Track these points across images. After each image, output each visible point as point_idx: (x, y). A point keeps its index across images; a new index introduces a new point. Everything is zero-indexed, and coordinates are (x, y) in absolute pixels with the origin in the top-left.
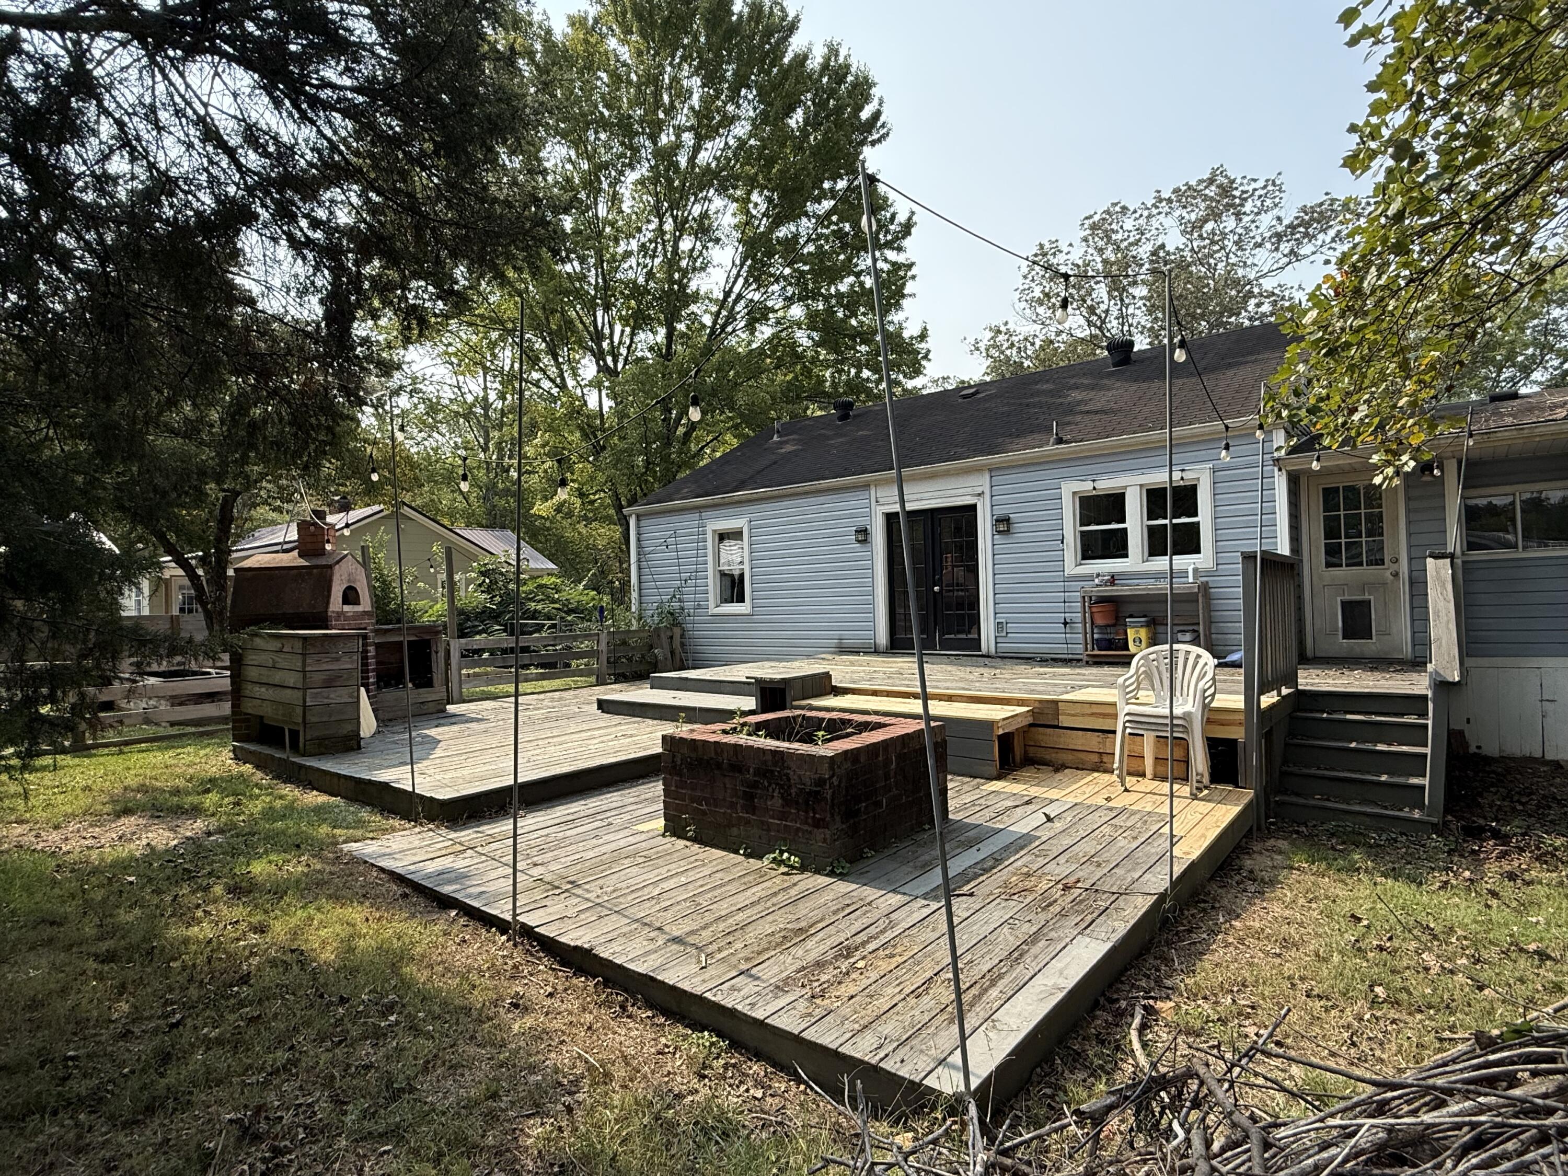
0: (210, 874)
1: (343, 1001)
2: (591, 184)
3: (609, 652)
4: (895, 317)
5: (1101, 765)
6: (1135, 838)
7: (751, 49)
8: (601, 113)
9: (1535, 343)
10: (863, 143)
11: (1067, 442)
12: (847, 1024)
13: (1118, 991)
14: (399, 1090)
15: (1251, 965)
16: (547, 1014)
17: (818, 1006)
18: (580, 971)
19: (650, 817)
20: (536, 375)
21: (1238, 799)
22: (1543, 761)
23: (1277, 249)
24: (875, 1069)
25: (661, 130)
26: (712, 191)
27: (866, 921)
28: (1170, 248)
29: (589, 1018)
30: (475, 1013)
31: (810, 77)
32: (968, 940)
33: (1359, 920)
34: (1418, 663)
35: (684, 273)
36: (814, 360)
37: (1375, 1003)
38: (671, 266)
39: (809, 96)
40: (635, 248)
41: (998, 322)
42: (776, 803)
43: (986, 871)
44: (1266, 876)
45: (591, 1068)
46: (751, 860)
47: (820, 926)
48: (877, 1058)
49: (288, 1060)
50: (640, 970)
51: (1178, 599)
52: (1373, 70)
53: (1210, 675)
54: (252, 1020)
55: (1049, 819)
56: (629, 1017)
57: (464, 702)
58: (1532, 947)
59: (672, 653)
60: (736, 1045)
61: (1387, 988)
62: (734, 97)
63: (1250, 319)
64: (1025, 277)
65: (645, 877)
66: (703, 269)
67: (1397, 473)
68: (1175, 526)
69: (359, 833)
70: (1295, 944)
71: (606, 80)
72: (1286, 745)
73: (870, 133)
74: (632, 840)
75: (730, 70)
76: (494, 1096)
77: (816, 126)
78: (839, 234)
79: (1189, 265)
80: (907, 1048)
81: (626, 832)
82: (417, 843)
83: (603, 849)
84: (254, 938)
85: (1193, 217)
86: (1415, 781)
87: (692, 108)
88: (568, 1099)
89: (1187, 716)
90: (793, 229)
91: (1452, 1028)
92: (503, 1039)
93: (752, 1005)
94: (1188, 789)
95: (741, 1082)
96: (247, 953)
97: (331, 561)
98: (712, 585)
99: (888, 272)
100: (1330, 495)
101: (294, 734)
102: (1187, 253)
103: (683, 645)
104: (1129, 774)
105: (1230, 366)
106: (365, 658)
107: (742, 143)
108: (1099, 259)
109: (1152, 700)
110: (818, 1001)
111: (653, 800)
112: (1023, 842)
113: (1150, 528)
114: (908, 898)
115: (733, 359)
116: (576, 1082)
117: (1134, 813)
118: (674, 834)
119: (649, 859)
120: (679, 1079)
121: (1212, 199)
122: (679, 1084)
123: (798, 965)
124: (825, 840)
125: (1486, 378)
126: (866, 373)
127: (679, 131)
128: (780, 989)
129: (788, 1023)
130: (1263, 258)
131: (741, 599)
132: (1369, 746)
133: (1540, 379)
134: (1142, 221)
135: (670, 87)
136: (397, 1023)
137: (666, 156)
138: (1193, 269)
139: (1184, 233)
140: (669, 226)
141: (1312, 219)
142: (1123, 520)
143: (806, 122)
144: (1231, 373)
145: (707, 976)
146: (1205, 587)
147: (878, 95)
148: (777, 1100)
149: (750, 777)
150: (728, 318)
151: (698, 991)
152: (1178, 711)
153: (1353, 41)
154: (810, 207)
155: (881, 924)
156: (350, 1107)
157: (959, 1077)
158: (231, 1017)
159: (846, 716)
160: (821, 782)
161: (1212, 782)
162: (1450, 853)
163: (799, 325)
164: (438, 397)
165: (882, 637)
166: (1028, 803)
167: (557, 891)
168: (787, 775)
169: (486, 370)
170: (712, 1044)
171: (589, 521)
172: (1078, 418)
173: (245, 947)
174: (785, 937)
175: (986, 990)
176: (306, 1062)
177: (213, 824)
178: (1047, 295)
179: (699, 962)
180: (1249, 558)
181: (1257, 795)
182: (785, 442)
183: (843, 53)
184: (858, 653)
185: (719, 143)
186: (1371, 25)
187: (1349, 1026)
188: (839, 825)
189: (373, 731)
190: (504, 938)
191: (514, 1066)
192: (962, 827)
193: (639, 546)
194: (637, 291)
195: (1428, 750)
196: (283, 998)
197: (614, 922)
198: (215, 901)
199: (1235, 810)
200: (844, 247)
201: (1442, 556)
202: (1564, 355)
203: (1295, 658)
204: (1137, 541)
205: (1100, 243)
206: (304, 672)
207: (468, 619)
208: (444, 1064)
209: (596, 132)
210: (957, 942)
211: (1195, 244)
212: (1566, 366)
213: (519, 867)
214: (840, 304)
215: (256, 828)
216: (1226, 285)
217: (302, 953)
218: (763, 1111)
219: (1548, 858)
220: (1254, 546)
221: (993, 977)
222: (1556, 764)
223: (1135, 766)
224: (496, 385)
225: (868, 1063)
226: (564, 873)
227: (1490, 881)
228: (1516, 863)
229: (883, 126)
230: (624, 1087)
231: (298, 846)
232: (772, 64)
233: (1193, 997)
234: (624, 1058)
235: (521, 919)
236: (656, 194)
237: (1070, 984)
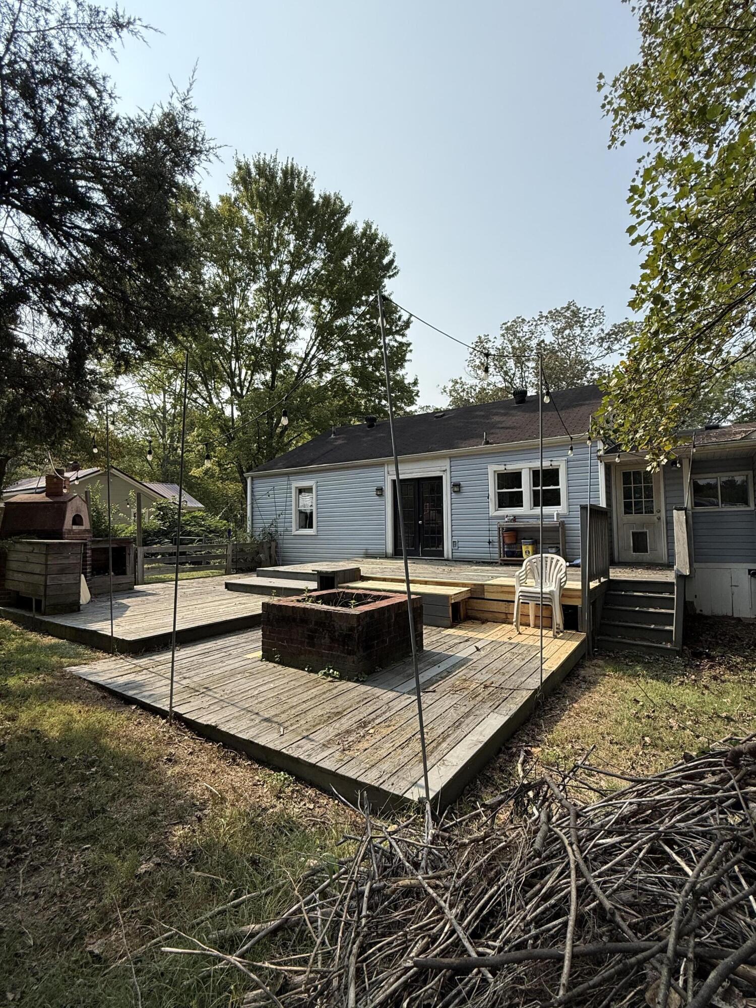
1: (63, 760)
2: (231, 289)
3: (233, 556)
4: (401, 372)
5: (506, 620)
6: (523, 659)
7: (323, 221)
8: (238, 251)
9: (729, 400)
10: (384, 276)
11: (491, 444)
12: (363, 765)
13: (512, 743)
14: (96, 811)
15: (582, 727)
16: (189, 764)
17: (347, 755)
18: (209, 739)
19: (254, 650)
20: (194, 396)
21: (578, 638)
22: (732, 618)
23: (601, 346)
24: (378, 789)
25: (272, 262)
26: (300, 298)
27: (376, 707)
28: (547, 342)
29: (213, 766)
30: (144, 765)
31: (355, 239)
32: (432, 716)
33: (638, 702)
34: (669, 566)
35: (283, 342)
36: (355, 394)
37: (644, 746)
38: (275, 338)
39: (355, 249)
40: (255, 327)
41: (456, 377)
42: (327, 641)
43: (442, 678)
44: (591, 679)
45: (213, 795)
46: (312, 674)
47: (349, 710)
48: (379, 783)
49: (27, 796)
50: (244, 737)
51: (546, 530)
53: (564, 571)
54: (5, 773)
55: (478, 650)
56: (237, 765)
57: (145, 584)
58: (724, 715)
59: (270, 557)
60: (299, 779)
61: (651, 738)
62: (313, 246)
63: (588, 382)
64: (471, 354)
65: (250, 684)
66: (294, 340)
67: (658, 465)
68: (544, 491)
69: (77, 661)
70: (605, 716)
71: (241, 232)
72: (603, 609)
73: (388, 271)
74: (243, 663)
75: (311, 232)
76: (154, 813)
77: (359, 265)
78: (370, 325)
79: (557, 352)
80: (396, 777)
81: (240, 659)
82: (112, 667)
83: (225, 669)
84: (8, 724)
85: (559, 327)
86: (668, 628)
87: (289, 251)
88: (199, 813)
89: (551, 593)
90: (345, 321)
92: (161, 780)
93: (309, 755)
94: (551, 632)
95: (301, 800)
96: (3, 733)
97: (67, 500)
98: (294, 518)
99: (397, 347)
100: (626, 476)
101: (39, 602)
102: (556, 346)
103: (276, 552)
104: (521, 624)
105: (577, 406)
106: (85, 557)
107: (317, 272)
108: (510, 346)
109: (534, 584)
110: (347, 752)
111: (256, 641)
112: (463, 662)
113: (534, 491)
114: (399, 694)
115: (308, 390)
116: (204, 804)
117: (523, 646)
118: (267, 660)
119: (252, 674)
120: (265, 800)
121: (568, 318)
122: (265, 802)
123: (336, 732)
124: (353, 662)
125: (706, 418)
126: (384, 402)
127: (282, 263)
128: (325, 746)
129: (329, 765)
130: (594, 350)
131: (311, 526)
132: (645, 609)
133: (731, 419)
134: (533, 327)
135: (277, 239)
136: (97, 772)
137: (274, 277)
138: (559, 354)
139: (554, 334)
140: (275, 315)
141: (619, 331)
142: (520, 487)
143: (353, 263)
144: (576, 410)
145: (283, 740)
146: (562, 524)
147: (392, 251)
148: (322, 809)
149: (312, 626)
150: (307, 368)
151: (278, 748)
152: (545, 590)
153: (633, 243)
154: (354, 310)
155: (384, 709)
156: (65, 823)
157: (423, 792)
159: (368, 592)
160: (351, 629)
161: (565, 628)
162: (685, 666)
163: (347, 373)
164: (136, 406)
165: (390, 549)
166: (467, 641)
167: (197, 693)
168: (333, 625)
169: (165, 391)
170: (285, 779)
171: (223, 480)
172: (498, 431)
174: (329, 717)
175: (440, 744)
176: (38, 797)
178: (483, 364)
179: (279, 732)
180: (583, 508)
181: (587, 636)
182: (338, 439)
183: (374, 227)
184: (376, 558)
185: (304, 271)
186: (642, 235)
187: (631, 759)
188: (362, 653)
189: (88, 600)
190: (164, 721)
191: (167, 795)
192: (431, 654)
193: (252, 495)
194: (255, 350)
195: (674, 612)
196: (25, 759)
197: (230, 711)
199: (577, 644)
200: (372, 333)
201: (681, 509)
202: (743, 407)
203: (608, 562)
204: (527, 498)
205: (511, 338)
206: (46, 564)
207: (149, 535)
208: (124, 795)
209: (234, 261)
210: (424, 718)
211: (560, 341)
212: (744, 413)
213: (175, 679)
214: (370, 364)
215: (12, 658)
216: (576, 363)
217: (38, 732)
218: (313, 816)
219: (733, 668)
220: (587, 502)
221: (444, 737)
222: (739, 619)
223: (524, 620)
224: (171, 400)
225: (373, 786)
226: (202, 683)
227: (705, 681)
228: (718, 671)
229: (395, 268)
230: (233, 805)
231: (38, 669)
232: (335, 231)
233: (551, 745)
234: (234, 788)
235: (175, 709)
236: (268, 297)
237: (485, 739)
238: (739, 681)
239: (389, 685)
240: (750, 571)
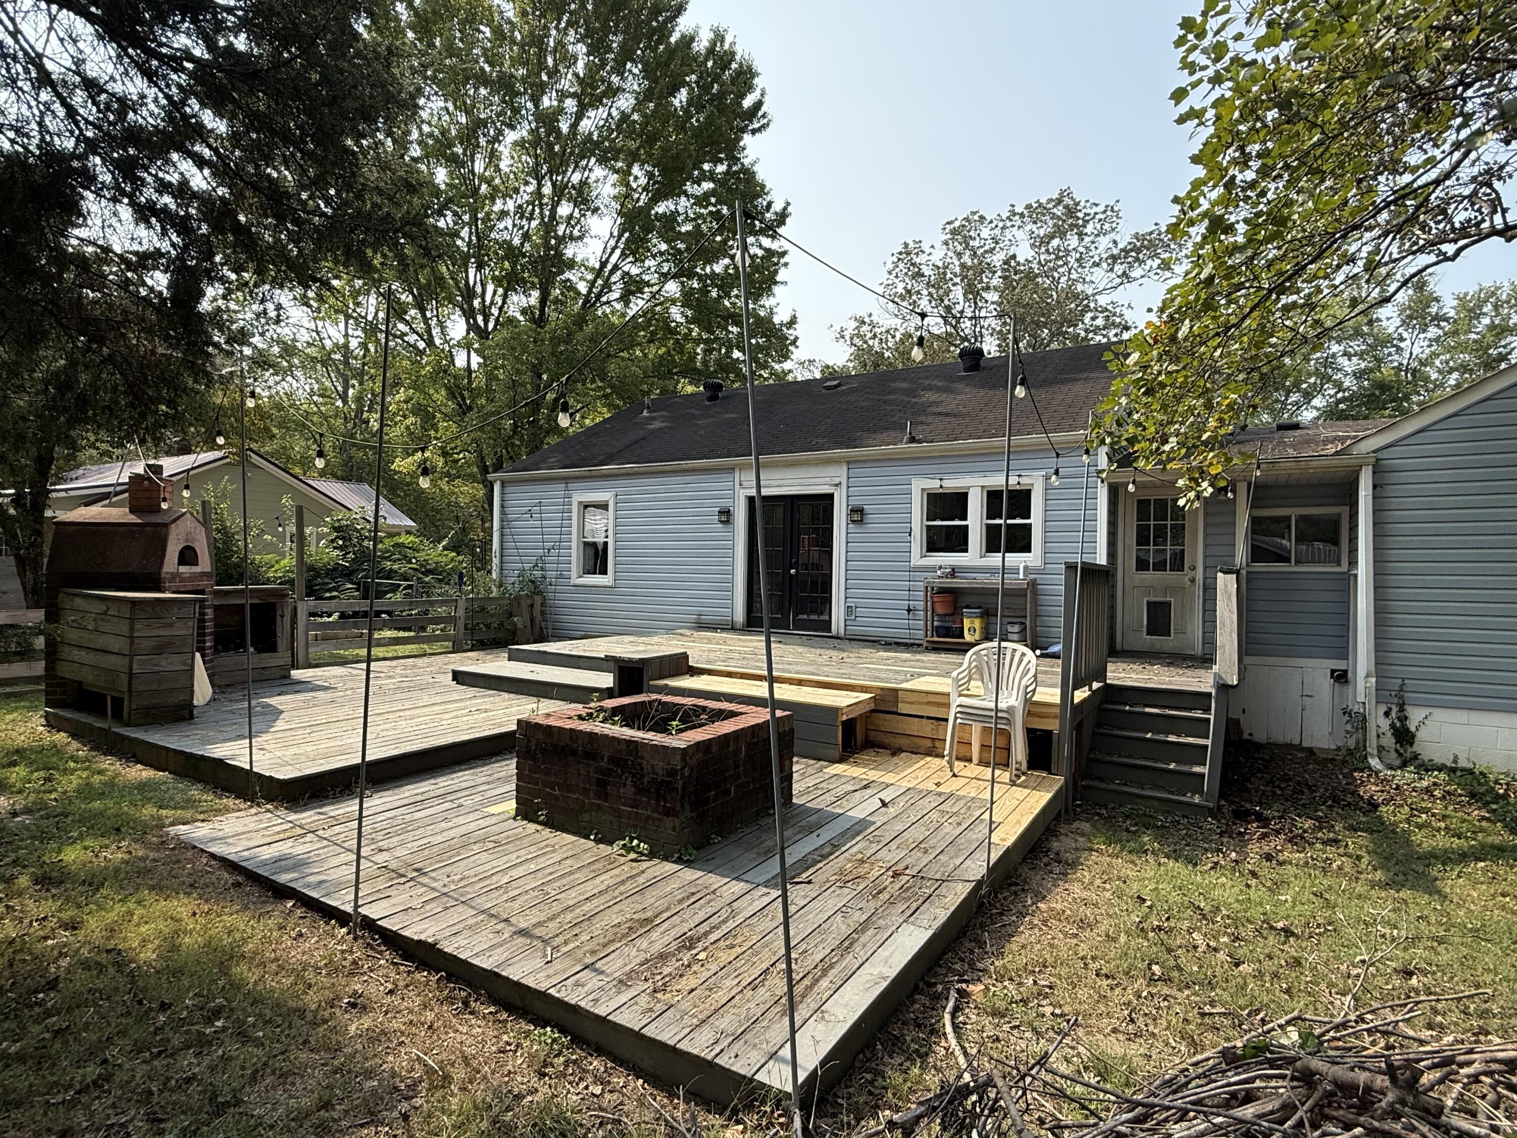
0: (15, 862)
1: (164, 1007)
2: (469, 136)
3: (467, 618)
4: (768, 302)
5: (934, 751)
6: (959, 824)
7: (639, 24)
8: (482, 69)
9: (1317, 373)
10: (743, 130)
11: (919, 442)
12: (687, 1020)
13: (936, 975)
14: (223, 1104)
15: (1051, 946)
16: (386, 1013)
17: (659, 1001)
18: (423, 965)
19: (502, 798)
20: (401, 327)
21: (1051, 786)
22: (1299, 748)
23: (1112, 270)
24: (711, 1064)
25: (543, 93)
26: (593, 160)
27: (711, 911)
28: (1021, 259)
29: (429, 1016)
30: (309, 1016)
31: (695, 59)
32: (805, 928)
33: (1144, 900)
34: (1206, 660)
35: (561, 240)
36: (687, 337)
37: (1152, 981)
38: (547, 232)
39: (694, 77)
40: (512, 208)
41: (864, 313)
42: (629, 790)
43: (824, 857)
44: (1070, 857)
45: (430, 1071)
46: (601, 846)
47: (665, 915)
48: (713, 1054)
49: (100, 1075)
50: (484, 966)
51: (1008, 593)
52: (1196, 147)
53: (1032, 673)
54: (57, 1033)
55: (884, 804)
56: (471, 1013)
57: (310, 666)
58: (1280, 925)
59: (532, 621)
60: (578, 1040)
61: (1162, 967)
62: (619, 70)
63: (1086, 331)
64: (890, 273)
65: (494, 863)
66: (580, 238)
67: (1198, 497)
68: (1009, 526)
69: (188, 814)
70: (1089, 925)
71: (488, 35)
72: (1094, 733)
73: (751, 122)
74: (484, 823)
75: (616, 41)
76: (327, 1105)
77: (700, 108)
78: (717, 215)
79: (1037, 276)
80: (742, 1042)
81: (477, 815)
82: (252, 826)
83: (452, 833)
84: (64, 936)
85: (1042, 232)
86: (1197, 769)
87: (576, 75)
88: (404, 1106)
89: (1010, 710)
90: (672, 207)
91: (1212, 1004)
92: (338, 1042)
93: (596, 1001)
94: (1007, 774)
95: (581, 1079)
96: (56, 953)
97: (167, 520)
98: (575, 554)
99: (762, 258)
100: (1143, 506)
101: (118, 703)
102: (1035, 266)
103: (543, 613)
104: (958, 759)
105: (1064, 381)
106: (202, 621)
107: (625, 117)
108: (957, 263)
109: (981, 692)
110: (659, 995)
111: (506, 780)
112: (859, 827)
113: (989, 527)
114: (750, 886)
115: (606, 329)
116: (413, 1087)
117: (959, 799)
118: (526, 817)
119: (498, 844)
120: (519, 1079)
121: (1059, 218)
122: (519, 1084)
123: (642, 957)
124: (674, 828)
125: (1277, 401)
126: (737, 354)
127: (563, 95)
128: (622, 983)
129: (628, 1019)
130: (1100, 277)
131: (604, 572)
132: (1161, 737)
133: (1319, 405)
134: (997, 232)
135: (555, 50)
136: (224, 1029)
137: (548, 120)
138: (1040, 280)
139: (1033, 246)
140: (547, 190)
141: (1142, 246)
142: (965, 518)
143: (690, 102)
144: (1065, 388)
145: (551, 971)
146: (1033, 584)
147: (760, 86)
148: (615, 1096)
149: (604, 764)
150: (603, 287)
151: (542, 987)
152: (1002, 705)
153: (1181, 120)
154: (689, 187)
155: (724, 914)
156: (169, 1125)
157: (787, 1071)
158: (35, 1029)
159: (702, 702)
160: (672, 773)
161: (1029, 768)
162: (1221, 834)
163: (673, 302)
164: (294, 340)
165: (740, 615)
166: (865, 787)
167: (403, 880)
168: (640, 764)
169: (348, 317)
170: (554, 1040)
171: (451, 478)
172: (930, 419)
173: (53, 948)
174: (630, 928)
175: (817, 981)
176: (120, 1077)
177: (20, 802)
178: (909, 292)
179: (545, 956)
180: (1071, 567)
181: (1066, 782)
182: (653, 419)
183: (729, 39)
184: (715, 629)
185: (602, 112)
186: (1197, 108)
187: (1129, 1003)
188: (688, 813)
189: (208, 699)
190: (344, 930)
191: (350, 1071)
192: (805, 811)
193: (503, 513)
194: (512, 253)
195: (1208, 742)
196: (96, 1005)
197: (462, 913)
198: (20, 894)
199: (1049, 796)
200: (720, 230)
201: (1229, 572)
202: (1339, 386)
203: (1105, 652)
204: (976, 537)
205: (959, 248)
206: (131, 638)
207: (318, 575)
208: (274, 1073)
209: (476, 89)
210: (792, 933)
211: (1042, 257)
212: (1340, 395)
213: (364, 852)
214: (714, 285)
215: (69, 809)
216: (1067, 298)
217: (119, 952)
218: (601, 1109)
219: (1297, 840)
220: (1077, 559)
221: (825, 966)
222: (1311, 751)
223: (963, 752)
224: (359, 333)
225: (704, 1060)
226: (410, 859)
227: (1253, 860)
228: (1272, 845)
229: (764, 116)
230: (463, 1089)
231: (118, 830)
232: (659, 42)
233: (1000, 979)
234: (465, 1058)
235: (363, 911)
236: (536, 156)
237: (893, 973)
238: (1307, 863)
239: (734, 869)
240: (1333, 671)
